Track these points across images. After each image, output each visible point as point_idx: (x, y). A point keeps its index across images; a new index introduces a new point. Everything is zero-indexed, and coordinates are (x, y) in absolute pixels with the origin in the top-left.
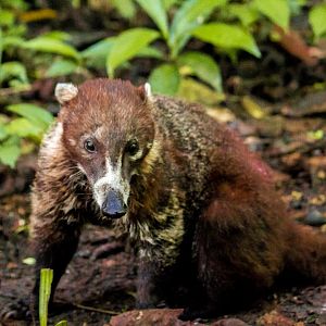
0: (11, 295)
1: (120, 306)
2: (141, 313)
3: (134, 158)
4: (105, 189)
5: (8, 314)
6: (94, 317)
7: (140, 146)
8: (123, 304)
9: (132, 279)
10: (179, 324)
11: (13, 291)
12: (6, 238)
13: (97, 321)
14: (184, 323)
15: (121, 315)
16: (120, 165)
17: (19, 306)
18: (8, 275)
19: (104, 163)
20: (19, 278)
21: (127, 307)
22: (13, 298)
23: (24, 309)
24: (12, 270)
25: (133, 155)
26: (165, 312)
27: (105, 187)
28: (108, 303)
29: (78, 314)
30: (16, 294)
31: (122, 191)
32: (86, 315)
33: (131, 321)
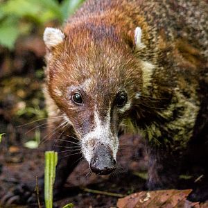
0: (13, 179)
1: (126, 188)
2: (149, 195)
3: (122, 110)
4: (94, 144)
5: (12, 199)
6: (100, 200)
7: (129, 97)
8: (129, 186)
9: (138, 161)
10: (187, 206)
11: (16, 176)
12: (7, 122)
13: (103, 205)
14: (193, 204)
15: (128, 197)
16: (109, 118)
17: (22, 191)
18: (10, 159)
19: (92, 117)
20: (21, 161)
21: (133, 189)
22: (16, 183)
23: (27, 193)
24: (14, 154)
25: (121, 107)
26: (173, 193)
27: (93, 142)
28: (114, 186)
29: (84, 197)
30: (19, 179)
31: (112, 146)
32: (91, 198)
33: (139, 203)
